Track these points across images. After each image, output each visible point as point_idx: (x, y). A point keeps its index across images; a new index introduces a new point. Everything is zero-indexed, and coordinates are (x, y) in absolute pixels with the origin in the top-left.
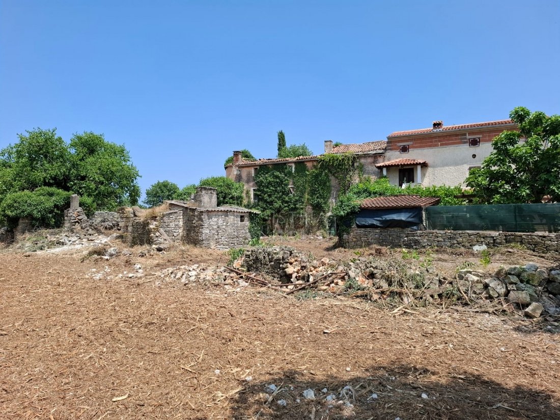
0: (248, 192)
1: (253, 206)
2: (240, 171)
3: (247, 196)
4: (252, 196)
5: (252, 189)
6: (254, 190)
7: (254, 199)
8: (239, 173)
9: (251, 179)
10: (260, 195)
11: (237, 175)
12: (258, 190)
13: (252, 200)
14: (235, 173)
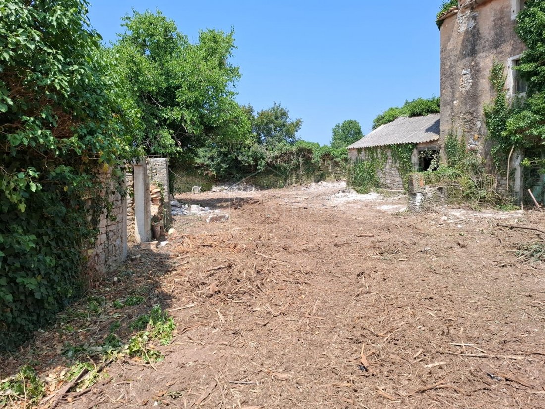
0: (496, 74)
1: (511, 111)
2: (474, 18)
3: (493, 86)
4: (510, 83)
5: (509, 62)
6: (517, 62)
7: (518, 88)
8: (472, 23)
9: (508, 31)
10: (535, 73)
11: (467, 32)
12: (530, 59)
13: (510, 95)
14: (463, 29)
